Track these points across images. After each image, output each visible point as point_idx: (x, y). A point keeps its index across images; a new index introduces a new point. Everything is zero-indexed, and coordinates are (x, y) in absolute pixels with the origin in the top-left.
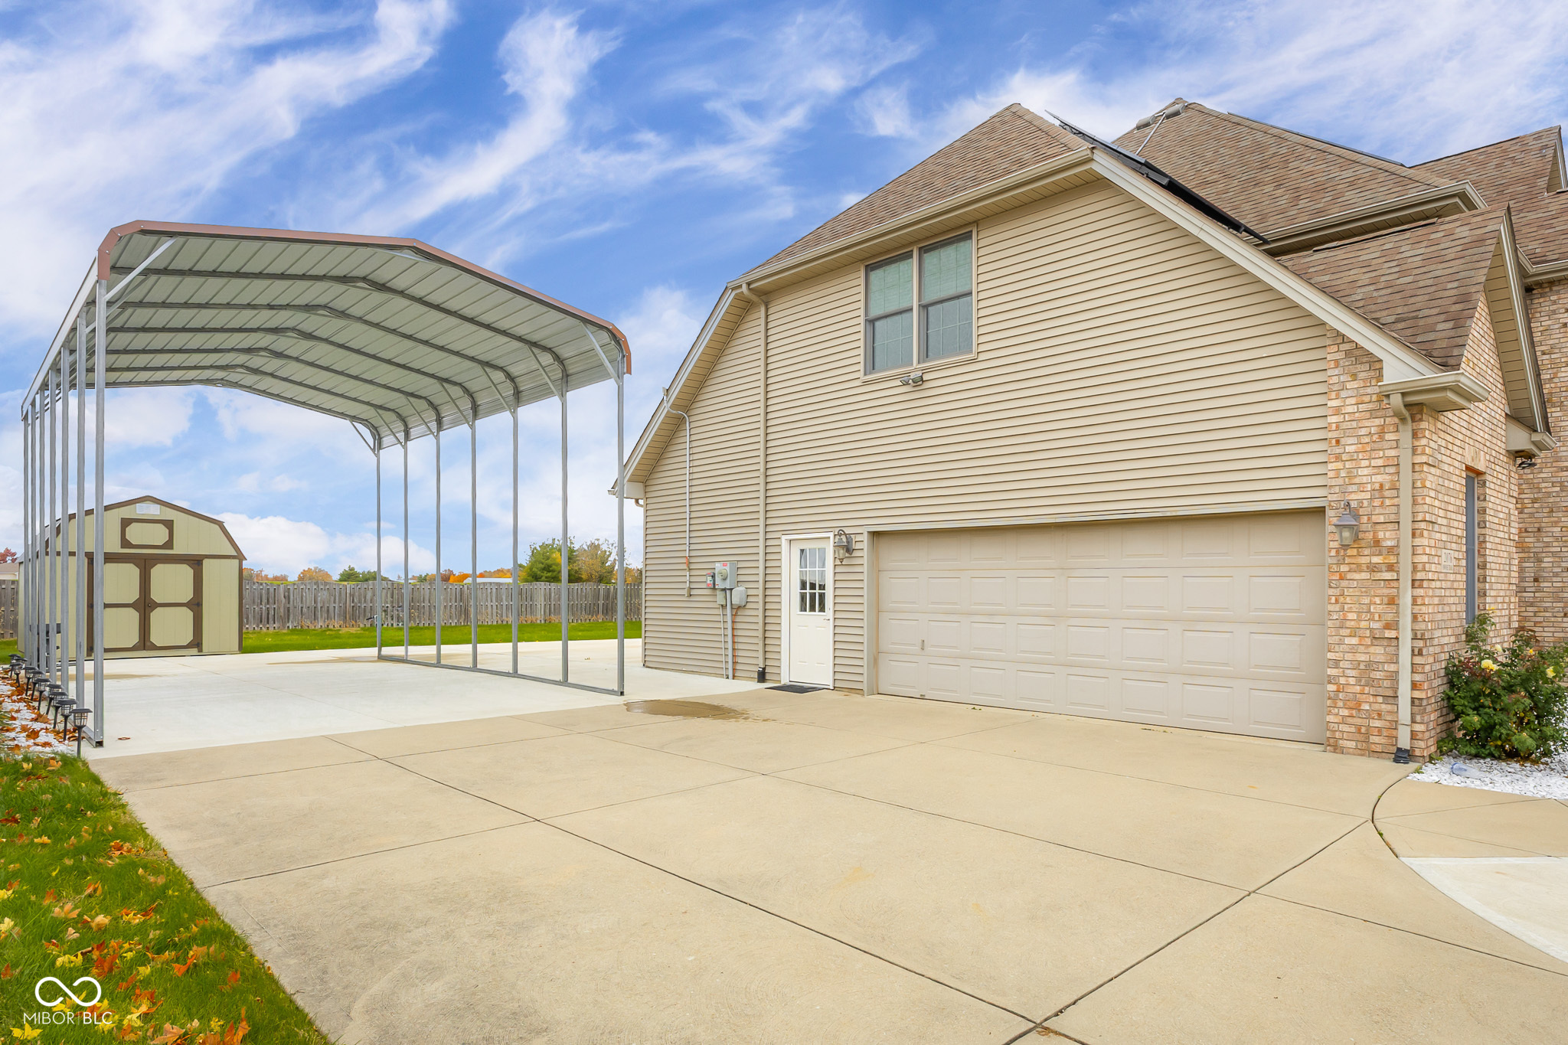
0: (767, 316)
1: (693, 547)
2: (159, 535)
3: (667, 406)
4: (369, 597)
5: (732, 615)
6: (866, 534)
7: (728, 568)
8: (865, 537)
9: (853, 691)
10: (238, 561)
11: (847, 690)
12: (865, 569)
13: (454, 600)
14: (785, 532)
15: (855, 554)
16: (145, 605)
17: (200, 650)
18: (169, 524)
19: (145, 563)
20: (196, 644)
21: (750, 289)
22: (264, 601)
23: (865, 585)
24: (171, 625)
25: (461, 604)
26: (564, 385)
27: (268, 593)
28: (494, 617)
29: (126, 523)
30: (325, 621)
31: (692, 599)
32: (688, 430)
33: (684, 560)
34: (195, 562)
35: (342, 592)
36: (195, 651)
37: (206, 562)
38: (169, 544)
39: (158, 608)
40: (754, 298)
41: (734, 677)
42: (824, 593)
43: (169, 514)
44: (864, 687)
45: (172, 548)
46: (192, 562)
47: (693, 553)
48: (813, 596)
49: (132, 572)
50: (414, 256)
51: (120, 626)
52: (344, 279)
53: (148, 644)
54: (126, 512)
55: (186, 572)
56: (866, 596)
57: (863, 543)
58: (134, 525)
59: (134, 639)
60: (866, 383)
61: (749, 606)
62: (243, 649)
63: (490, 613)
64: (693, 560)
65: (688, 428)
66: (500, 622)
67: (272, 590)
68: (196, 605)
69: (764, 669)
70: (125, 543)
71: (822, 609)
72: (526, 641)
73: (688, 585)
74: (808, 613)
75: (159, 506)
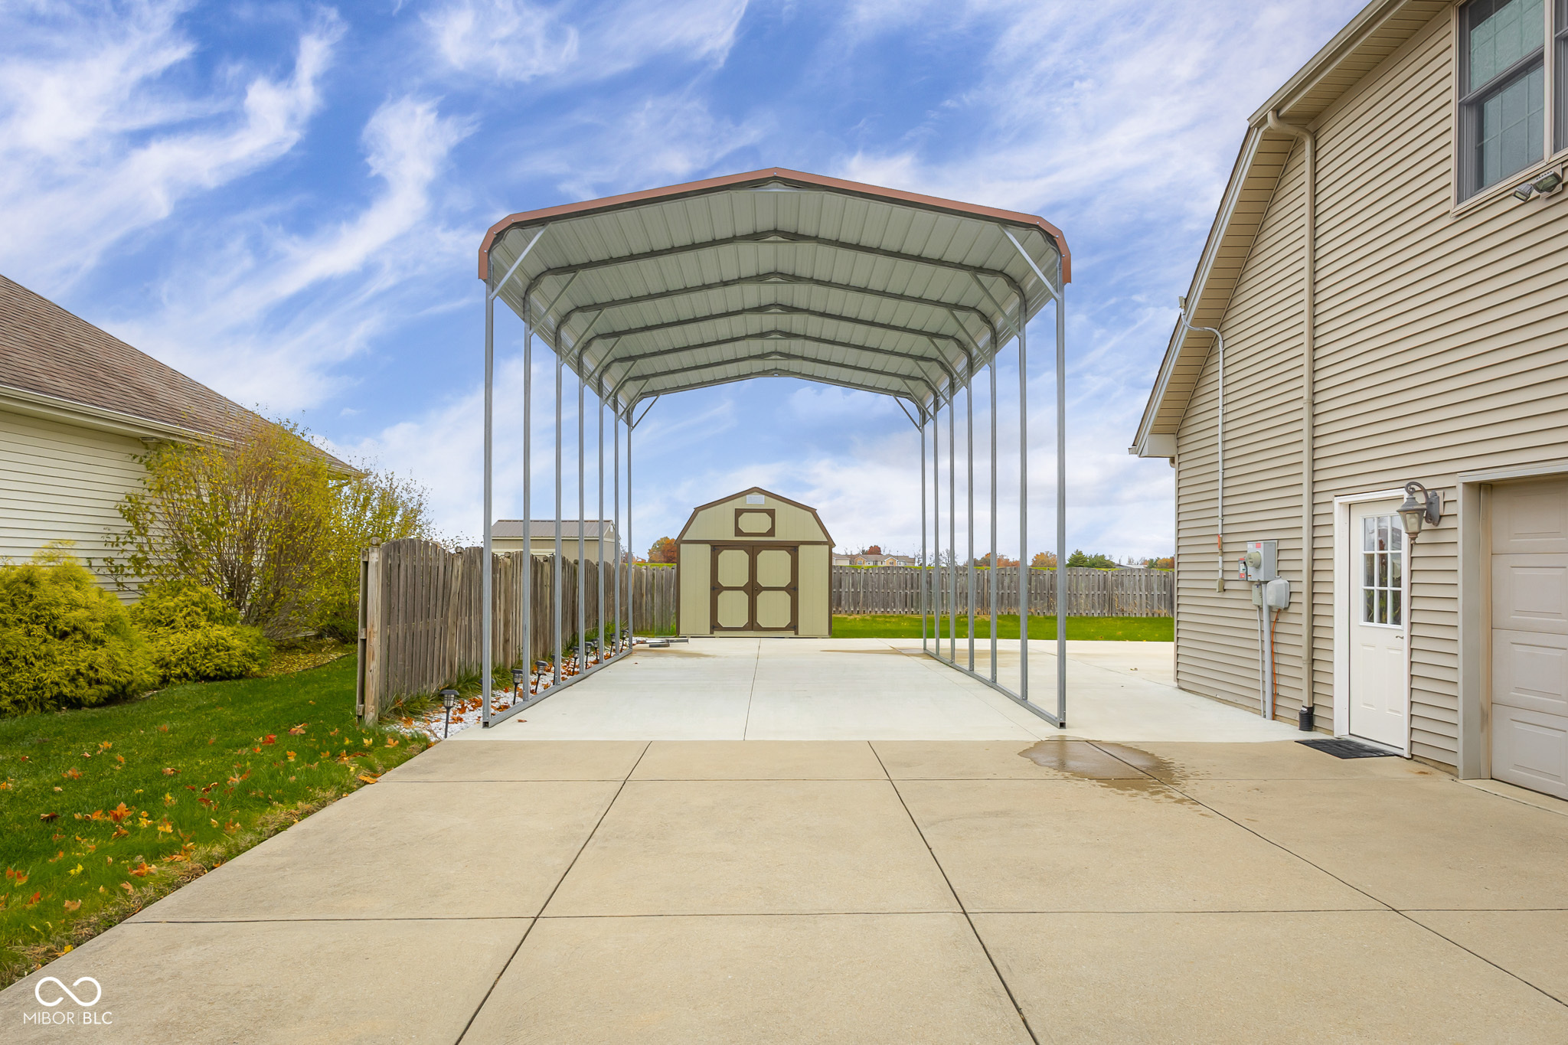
0: (1315, 153)
1: (1227, 520)
2: (761, 523)
3: (1186, 323)
4: (1006, 584)
5: (1271, 622)
6: (1460, 487)
7: (1261, 551)
8: (1458, 495)
9: (1443, 767)
10: (828, 546)
11: (1432, 764)
12: (1459, 551)
13: (1096, 588)
14: (1339, 492)
15: (1445, 524)
16: (753, 589)
17: (797, 633)
18: (771, 513)
19: (753, 550)
20: (793, 627)
21: (1279, 118)
22: (909, 586)
23: (1458, 579)
24: (773, 608)
25: (1105, 592)
26: (1021, 316)
27: (912, 578)
28: (1144, 609)
29: (739, 513)
30: (963, 608)
31: (1227, 595)
32: (1221, 353)
33: (1216, 540)
34: (792, 548)
35: (980, 577)
36: (792, 633)
37: (801, 548)
38: (771, 532)
39: (763, 592)
40: (1291, 130)
41: (1274, 717)
42: (1400, 591)
43: (773, 504)
44: (1458, 761)
45: (774, 536)
46: (790, 548)
47: (1227, 530)
48: (1383, 595)
49: (742, 556)
50: (784, 189)
51: (734, 609)
52: (756, 236)
53: (755, 625)
54: (738, 504)
55: (784, 557)
56: (1460, 600)
57: (1457, 504)
58: (745, 514)
59: (744, 620)
60: (1462, 217)
61: (1292, 608)
62: (832, 634)
63: (1138, 604)
64: (1227, 539)
65: (1221, 349)
66: (1150, 615)
67: (915, 575)
68: (792, 589)
69: (1311, 710)
70: (738, 532)
71: (1397, 620)
72: (1130, 640)
73: (1220, 576)
74: (1376, 624)
75: (764, 496)
